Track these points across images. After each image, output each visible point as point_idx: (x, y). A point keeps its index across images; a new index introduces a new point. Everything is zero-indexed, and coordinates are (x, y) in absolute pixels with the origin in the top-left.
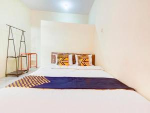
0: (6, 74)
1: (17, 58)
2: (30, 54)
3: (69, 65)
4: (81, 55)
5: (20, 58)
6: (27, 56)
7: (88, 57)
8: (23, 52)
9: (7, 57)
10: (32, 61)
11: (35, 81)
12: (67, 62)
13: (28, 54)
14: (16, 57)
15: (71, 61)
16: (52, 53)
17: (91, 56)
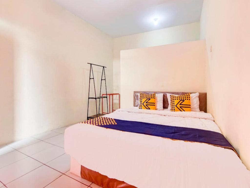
0: (88, 117)
1: (98, 100)
2: (113, 95)
3: (156, 109)
4: (177, 93)
5: (101, 99)
6: (108, 96)
7: (189, 98)
8: (103, 92)
9: (89, 98)
10: (115, 103)
11: (103, 121)
12: (154, 104)
13: (110, 95)
14: (96, 99)
15: (160, 104)
16: (135, 92)
17: (197, 94)
